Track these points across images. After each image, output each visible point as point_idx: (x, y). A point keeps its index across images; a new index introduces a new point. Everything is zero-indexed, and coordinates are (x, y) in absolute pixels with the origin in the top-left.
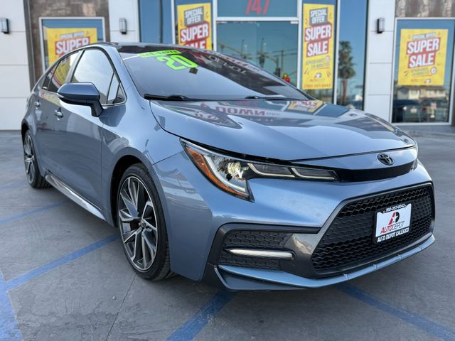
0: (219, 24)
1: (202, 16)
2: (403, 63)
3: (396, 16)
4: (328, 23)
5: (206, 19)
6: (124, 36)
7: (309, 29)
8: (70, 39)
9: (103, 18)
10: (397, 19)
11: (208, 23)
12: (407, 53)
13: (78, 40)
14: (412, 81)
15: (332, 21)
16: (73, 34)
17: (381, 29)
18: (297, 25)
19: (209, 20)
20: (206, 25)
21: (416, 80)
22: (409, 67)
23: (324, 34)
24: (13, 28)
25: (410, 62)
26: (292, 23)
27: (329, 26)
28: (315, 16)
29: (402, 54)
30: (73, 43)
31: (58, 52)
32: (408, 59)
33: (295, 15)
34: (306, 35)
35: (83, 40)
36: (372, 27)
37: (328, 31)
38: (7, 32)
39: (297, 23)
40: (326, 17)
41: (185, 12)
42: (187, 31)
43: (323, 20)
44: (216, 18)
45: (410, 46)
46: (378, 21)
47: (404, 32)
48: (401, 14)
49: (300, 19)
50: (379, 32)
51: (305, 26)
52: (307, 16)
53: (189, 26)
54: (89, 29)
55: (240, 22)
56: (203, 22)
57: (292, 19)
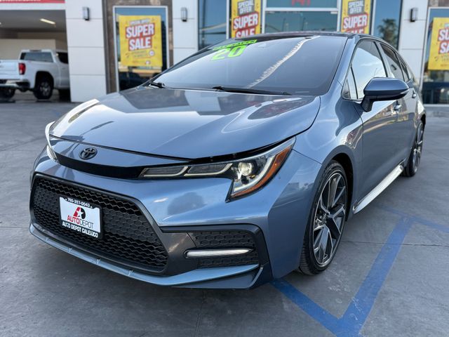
0: (268, 14)
1: (253, 7)
2: (434, 49)
3: (429, 5)
4: (366, 14)
5: (256, 10)
6: (185, 23)
7: (347, 19)
8: (138, 25)
9: (166, 7)
10: (430, 8)
11: (257, 13)
12: (438, 40)
13: (145, 26)
14: (442, 65)
15: (368, 11)
16: (141, 21)
17: (414, 17)
18: (337, 15)
19: (258, 10)
20: (256, 15)
21: (446, 65)
22: (439, 53)
23: (361, 23)
24: (92, 16)
25: (440, 48)
26: (332, 13)
27: (365, 16)
28: (353, 7)
29: (434, 41)
30: (140, 29)
31: (128, 36)
32: (439, 45)
33: (335, 6)
34: (344, 24)
35: (149, 26)
36: (405, 16)
37: (364, 21)
38: (88, 19)
39: (336, 13)
40: (363, 8)
41: (238, 3)
42: (239, 20)
43: (360, 10)
44: (265, 9)
45: (441, 34)
46: (412, 10)
47: (437, 21)
48: (434, 4)
49: (339, 10)
50: (412, 21)
51: (343, 16)
52: (345, 7)
53: (241, 16)
54: (154, 17)
55: (285, 12)
56: (254, 12)
57: (332, 10)
